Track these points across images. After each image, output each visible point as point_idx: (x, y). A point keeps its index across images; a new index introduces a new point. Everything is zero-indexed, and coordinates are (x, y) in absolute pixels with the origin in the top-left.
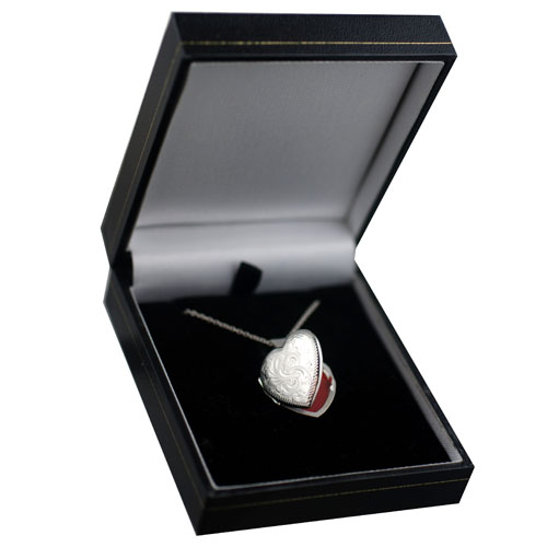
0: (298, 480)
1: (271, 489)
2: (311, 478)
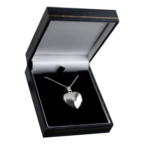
0: (69, 126)
1: (62, 128)
2: (72, 126)
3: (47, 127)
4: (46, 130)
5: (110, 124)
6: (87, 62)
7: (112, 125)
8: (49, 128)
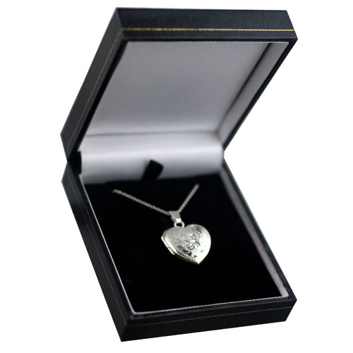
3: (132, 313)
4: (130, 322)
5: (289, 297)
6: (218, 148)
7: (292, 300)
8: (136, 316)
